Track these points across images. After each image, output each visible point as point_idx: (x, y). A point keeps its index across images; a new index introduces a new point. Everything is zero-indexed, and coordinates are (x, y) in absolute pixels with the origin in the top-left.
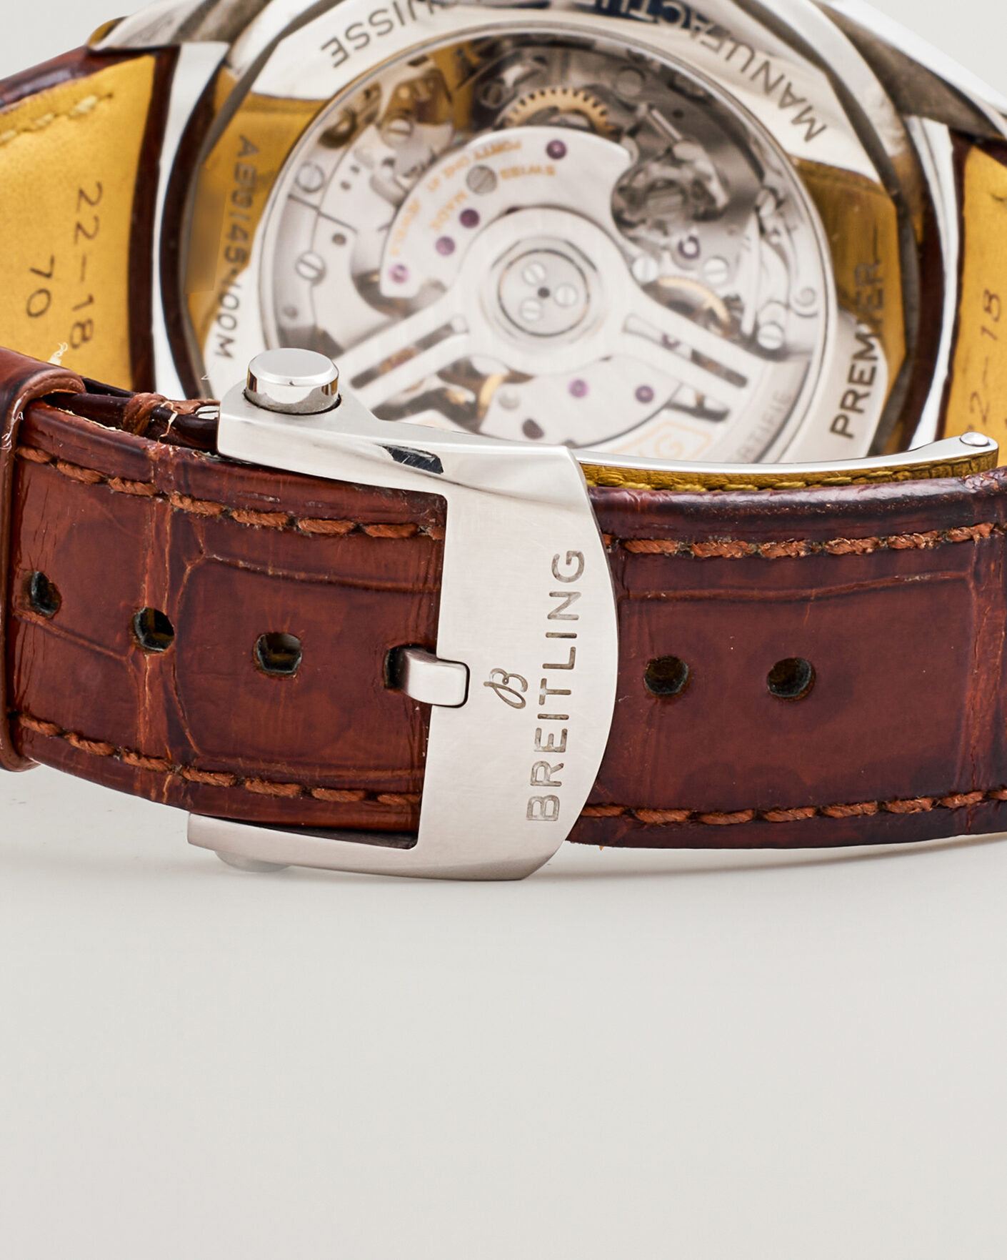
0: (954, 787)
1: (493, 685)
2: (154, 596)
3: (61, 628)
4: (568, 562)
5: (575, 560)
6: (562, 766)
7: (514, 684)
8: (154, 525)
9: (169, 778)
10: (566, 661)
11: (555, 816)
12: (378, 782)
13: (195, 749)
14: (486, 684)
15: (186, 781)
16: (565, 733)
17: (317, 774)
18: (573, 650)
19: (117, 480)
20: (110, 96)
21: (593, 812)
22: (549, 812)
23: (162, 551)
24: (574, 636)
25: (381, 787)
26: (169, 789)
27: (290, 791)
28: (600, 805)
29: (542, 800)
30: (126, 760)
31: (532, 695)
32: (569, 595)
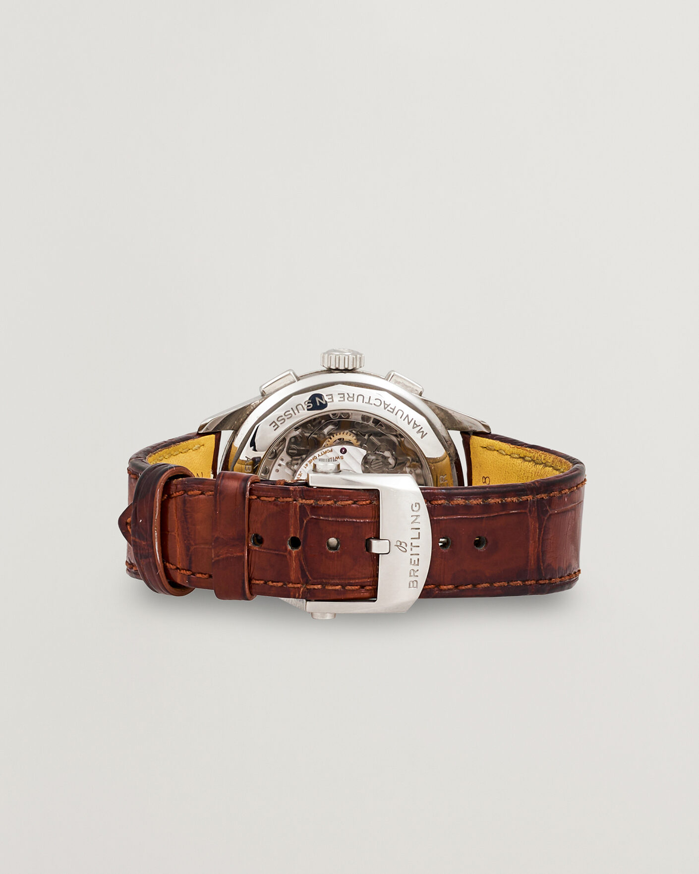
0: (528, 578)
1: (397, 546)
2: (295, 533)
3: (265, 549)
4: (416, 506)
5: (418, 505)
6: (418, 570)
7: (403, 545)
8: (293, 510)
9: (302, 589)
10: (417, 537)
11: (417, 587)
12: (364, 582)
13: (310, 578)
14: (395, 545)
15: (308, 589)
16: (418, 559)
17: (347, 582)
18: (419, 533)
19: (281, 498)
20: (203, 445)
21: (427, 587)
22: (415, 586)
23: (296, 517)
24: (419, 529)
25: (366, 584)
26: (302, 593)
27: (338, 587)
28: (429, 585)
29: (413, 582)
30: (289, 586)
31: (408, 548)
32: (417, 516)
